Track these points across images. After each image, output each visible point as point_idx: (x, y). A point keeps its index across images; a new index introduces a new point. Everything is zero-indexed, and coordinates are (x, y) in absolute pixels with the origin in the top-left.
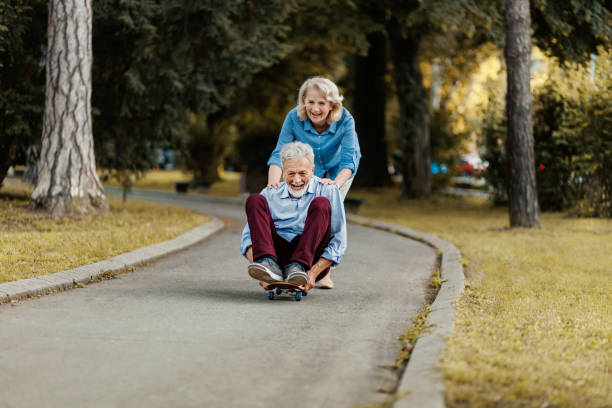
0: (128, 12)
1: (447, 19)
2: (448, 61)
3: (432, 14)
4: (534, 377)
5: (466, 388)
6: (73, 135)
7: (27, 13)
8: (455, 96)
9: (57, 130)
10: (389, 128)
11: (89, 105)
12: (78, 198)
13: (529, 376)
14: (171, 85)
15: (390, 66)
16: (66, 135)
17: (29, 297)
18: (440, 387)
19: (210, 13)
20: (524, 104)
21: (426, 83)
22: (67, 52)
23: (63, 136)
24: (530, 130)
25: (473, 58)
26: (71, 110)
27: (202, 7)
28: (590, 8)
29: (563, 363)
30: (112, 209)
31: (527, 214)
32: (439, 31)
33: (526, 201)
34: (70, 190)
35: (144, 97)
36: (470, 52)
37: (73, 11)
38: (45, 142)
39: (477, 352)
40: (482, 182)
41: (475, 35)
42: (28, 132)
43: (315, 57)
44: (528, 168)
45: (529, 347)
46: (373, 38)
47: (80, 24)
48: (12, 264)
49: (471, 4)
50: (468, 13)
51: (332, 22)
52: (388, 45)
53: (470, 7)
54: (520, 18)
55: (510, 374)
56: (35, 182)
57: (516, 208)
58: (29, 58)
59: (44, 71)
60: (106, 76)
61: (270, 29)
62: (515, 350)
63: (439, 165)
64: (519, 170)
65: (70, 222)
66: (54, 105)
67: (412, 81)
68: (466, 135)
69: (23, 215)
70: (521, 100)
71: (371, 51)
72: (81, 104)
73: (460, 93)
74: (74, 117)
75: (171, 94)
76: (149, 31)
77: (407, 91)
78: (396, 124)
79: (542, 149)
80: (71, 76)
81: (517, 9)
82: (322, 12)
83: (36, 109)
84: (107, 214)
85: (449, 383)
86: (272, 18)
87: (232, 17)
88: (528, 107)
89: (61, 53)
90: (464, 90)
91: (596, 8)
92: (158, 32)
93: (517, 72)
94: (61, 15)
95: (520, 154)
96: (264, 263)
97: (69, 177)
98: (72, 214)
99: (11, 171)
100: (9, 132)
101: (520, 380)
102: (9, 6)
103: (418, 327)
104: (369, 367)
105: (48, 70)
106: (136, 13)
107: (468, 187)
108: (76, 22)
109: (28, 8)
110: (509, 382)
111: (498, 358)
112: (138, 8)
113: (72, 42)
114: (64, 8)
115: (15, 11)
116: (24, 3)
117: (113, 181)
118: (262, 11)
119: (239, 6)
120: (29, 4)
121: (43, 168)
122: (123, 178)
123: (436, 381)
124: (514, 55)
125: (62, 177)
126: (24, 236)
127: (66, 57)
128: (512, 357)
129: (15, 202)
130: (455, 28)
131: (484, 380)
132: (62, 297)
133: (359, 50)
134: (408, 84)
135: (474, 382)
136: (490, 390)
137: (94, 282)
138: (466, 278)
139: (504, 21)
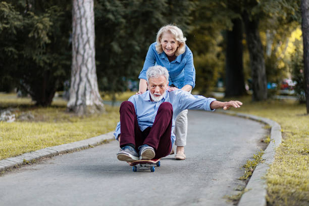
0: (111, 13)
1: (272, 10)
2: (275, 32)
3: (264, 8)
5: (277, 187)
6: (87, 75)
7: (62, 16)
8: (279, 49)
9: (78, 72)
10: (245, 66)
11: (94, 59)
12: (90, 106)
14: (134, 48)
15: (244, 35)
16: (83, 75)
17: (67, 152)
18: (265, 186)
19: (152, 12)
21: (264, 43)
22: (82, 34)
25: (287, 29)
26: (85, 62)
27: (148, 9)
30: (107, 111)
32: (269, 16)
34: (85, 102)
35: (121, 55)
36: (286, 26)
37: (84, 14)
38: (73, 79)
39: (285, 171)
40: (292, 92)
41: (287, 18)
42: (64, 74)
43: (206, 32)
46: (235, 21)
47: (88, 20)
48: (59, 137)
49: (284, 2)
50: (282, 7)
51: (214, 14)
52: (243, 24)
53: (283, 4)
55: (300, 180)
56: (68, 99)
58: (63, 38)
59: (71, 45)
60: (102, 45)
61: (182, 19)
62: (304, 169)
63: (271, 84)
65: (86, 118)
66: (76, 60)
67: (256, 42)
68: (284, 68)
69: (63, 115)
71: (234, 28)
72: (90, 60)
73: (281, 48)
74: (86, 66)
75: (134, 53)
76: (122, 23)
77: (253, 47)
78: (248, 64)
80: (84, 45)
81: (306, 3)
82: (209, 9)
83: (68, 63)
84: (105, 113)
85: (269, 185)
86: (182, 13)
87: (163, 14)
89: (79, 35)
90: (284, 46)
92: (127, 22)
94: (78, 16)
96: (127, 150)
97: (85, 95)
98: (87, 114)
99: (56, 94)
100: (55, 74)
101: (305, 183)
102: (53, 12)
103: (257, 160)
104: (232, 180)
105: (73, 43)
106: (115, 13)
107: (286, 95)
108: (86, 19)
109: (62, 13)
110: (299, 184)
111: (295, 173)
112: (116, 11)
113: (84, 30)
114: (80, 13)
115: (56, 15)
116: (60, 11)
117: (107, 97)
118: (178, 10)
119: (166, 8)
120: (63, 11)
121: (72, 91)
122: (112, 95)
123: (264, 184)
124: (306, 27)
125: (82, 96)
126: (64, 125)
127: (82, 37)
128: (302, 173)
129: (59, 109)
130: (276, 14)
131: (287, 183)
132: (83, 152)
133: (228, 27)
134: (253, 43)
135: (282, 184)
136: (289, 187)
137: (99, 145)
138: (283, 138)
139: (301, 10)
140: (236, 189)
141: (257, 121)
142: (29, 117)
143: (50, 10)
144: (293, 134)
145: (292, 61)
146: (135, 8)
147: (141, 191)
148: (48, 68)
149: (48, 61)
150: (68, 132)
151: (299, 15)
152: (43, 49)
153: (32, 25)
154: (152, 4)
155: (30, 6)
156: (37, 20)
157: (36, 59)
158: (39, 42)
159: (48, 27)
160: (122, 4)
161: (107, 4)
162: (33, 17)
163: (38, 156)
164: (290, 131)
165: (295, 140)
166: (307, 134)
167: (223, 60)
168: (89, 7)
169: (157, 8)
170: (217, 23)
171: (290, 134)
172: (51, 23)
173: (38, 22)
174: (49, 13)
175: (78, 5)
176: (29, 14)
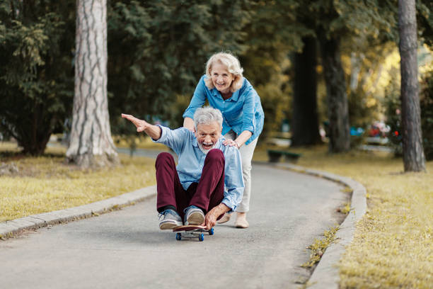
0: (131, 25)
1: (359, 25)
2: (363, 56)
3: (348, 22)
4: (404, 272)
5: (354, 279)
6: (95, 111)
7: (61, 27)
8: (368, 80)
9: (83, 108)
10: (320, 104)
11: (105, 90)
12: (98, 156)
13: (401, 271)
14: (162, 75)
15: (319, 60)
16: (89, 111)
17: (60, 223)
18: (337, 278)
19: (189, 25)
20: (413, 84)
21: (348, 71)
22: (89, 54)
23: (88, 111)
24: (417, 103)
25: (380, 53)
26: (92, 93)
27: (184, 20)
29: (427, 262)
30: (122, 163)
31: (417, 163)
32: (354, 34)
33: (415, 153)
34: (92, 150)
35: (144, 84)
36: (378, 48)
37: (93, 25)
38: (75, 117)
39: (367, 255)
40: (385, 141)
41: (379, 37)
42: (63, 109)
43: (267, 54)
44: (416, 130)
45: (403, 252)
46: (306, 40)
47: (98, 34)
48: (50, 200)
49: (375, 14)
50: (373, 21)
51: (277, 29)
52: (318, 44)
53: (375, 17)
54: (409, 23)
55: (387, 270)
56: (68, 145)
57: (408, 158)
59: (74, 68)
60: (118, 69)
61: (231, 35)
62: (394, 254)
63: (356, 129)
64: (410, 131)
65: (93, 172)
66: (81, 90)
67: (335, 69)
68: (374, 108)
69: (60, 167)
70: (411, 82)
71: (305, 49)
72: (100, 90)
73: (372, 78)
74: (95, 99)
75: (163, 82)
76: (146, 38)
77: (332, 77)
78: (324, 101)
79: (428, 116)
80: (93, 70)
81: (406, 16)
83: (69, 94)
84: (119, 166)
85: (343, 276)
86: (233, 26)
87: (204, 27)
88: (415, 86)
89: (85, 54)
90: (375, 76)
92: (153, 38)
93: (408, 63)
94: (85, 27)
95: (410, 120)
97: (92, 141)
98: (94, 167)
99: (53, 138)
100: (50, 110)
101: (394, 274)
102: (49, 22)
103: (328, 239)
104: (291, 267)
105: (76, 66)
106: (137, 25)
107: (376, 144)
108: (96, 32)
109: (62, 23)
110: (385, 275)
111: (381, 259)
112: (139, 22)
113: (93, 47)
114: (87, 23)
115: (53, 26)
116: (59, 20)
117: (123, 143)
118: (226, 22)
119: (209, 19)
120: (63, 20)
121: (74, 135)
122: (130, 141)
123: (335, 275)
124: (405, 50)
125: (87, 141)
126: (59, 182)
127: (89, 57)
128: (391, 259)
129: (55, 159)
130: (365, 31)
131: (368, 274)
132: (82, 222)
133: (297, 48)
134: (332, 71)
135: (361, 275)
136: (372, 281)
137: (106, 212)
138: (368, 207)
139: (398, 25)
140: (295, 281)
141: (334, 181)
142: (11, 170)
143: (45, 18)
144: (383, 201)
145: (386, 97)
146: (165, 19)
147: (159, 283)
148: (41, 101)
149: (40, 91)
150: (64, 192)
151: (397, 33)
152: (34, 73)
153: (18, 40)
154: (190, 14)
155: (18, 12)
156: (26, 32)
157: (23, 88)
158: (28, 64)
159: (42, 42)
160: (146, 11)
161: (126, 11)
162: (20, 27)
163: (16, 228)
164: (379, 196)
165: (385, 210)
166: (402, 201)
167: (289, 94)
168: (100, 15)
169: (196, 19)
170: (282, 41)
171: (379, 201)
172: (46, 38)
173: (27, 36)
174: (42, 23)
175: (84, 12)
176: (15, 24)
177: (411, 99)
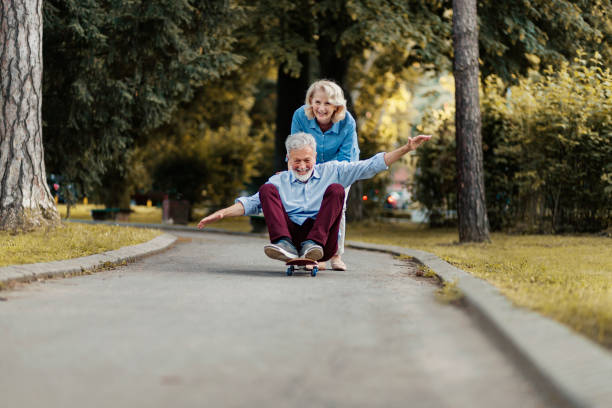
0: (77, 20)
6: (25, 144)
9: (7, 139)
11: (40, 114)
12: (30, 209)
14: (121, 96)
16: (17, 145)
19: (161, 22)
20: (473, 117)
22: (19, 59)
23: (14, 145)
24: (479, 144)
26: (22, 119)
27: (154, 15)
28: (523, 27)
31: (477, 228)
33: (476, 215)
34: (21, 202)
37: (24, 18)
44: (477, 182)
47: (31, 31)
50: (403, 32)
54: (468, 30)
57: (466, 222)
64: (468, 184)
65: (24, 233)
66: (4, 114)
70: (470, 114)
72: (32, 113)
74: (25, 126)
75: (120, 106)
76: (99, 40)
80: (23, 84)
81: (464, 21)
84: (60, 226)
87: (183, 25)
88: (476, 120)
89: (11, 60)
91: (529, 28)
92: (108, 41)
93: (466, 85)
94: (12, 21)
95: (469, 168)
96: (280, 244)
97: (20, 188)
98: (24, 226)
106: (85, 21)
108: (28, 29)
113: (23, 50)
114: (15, 15)
124: (462, 69)
125: (13, 188)
127: (17, 65)
154: (163, 6)
177: (470, 139)
